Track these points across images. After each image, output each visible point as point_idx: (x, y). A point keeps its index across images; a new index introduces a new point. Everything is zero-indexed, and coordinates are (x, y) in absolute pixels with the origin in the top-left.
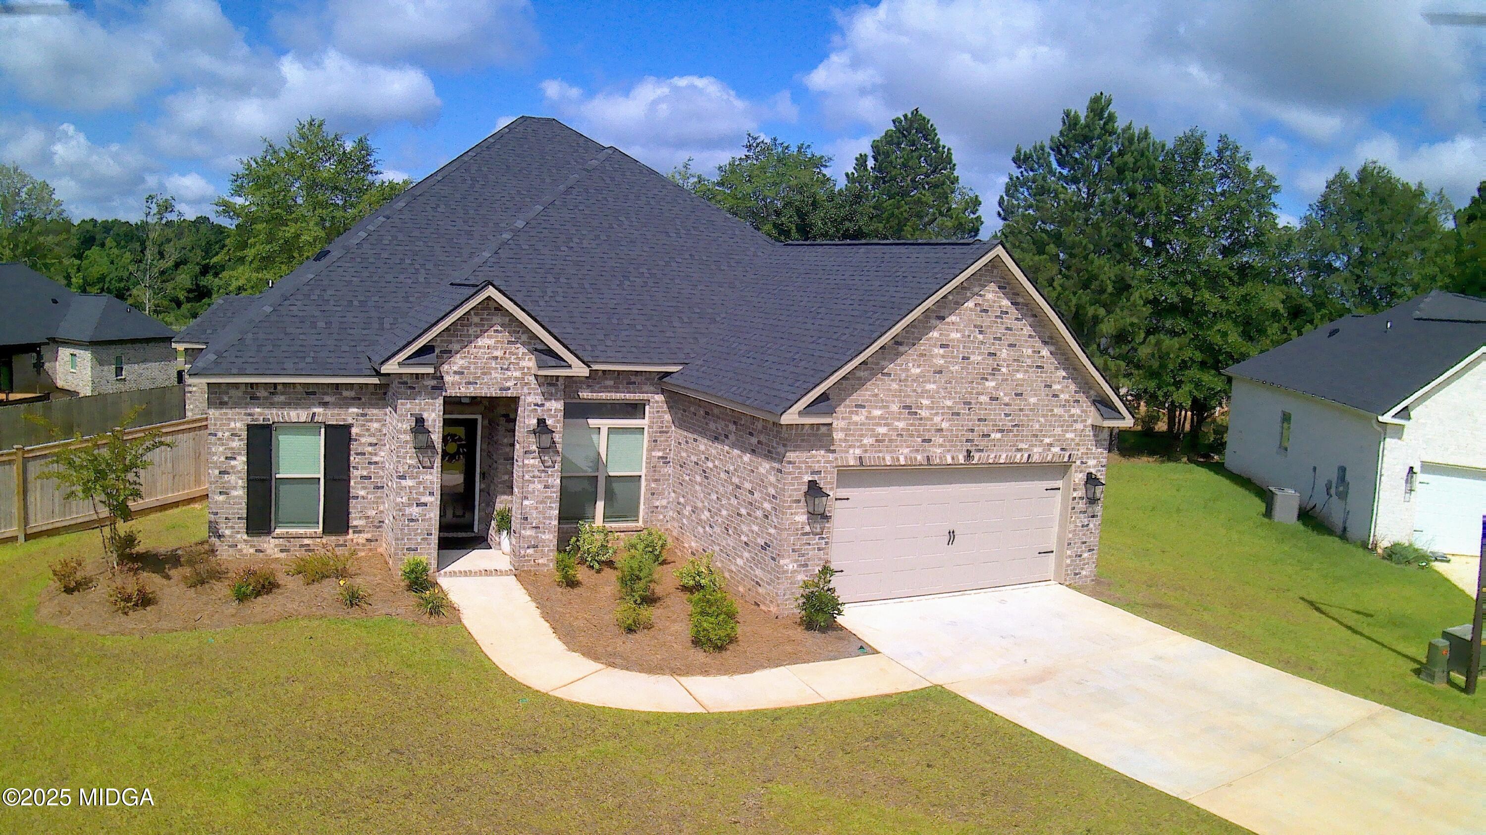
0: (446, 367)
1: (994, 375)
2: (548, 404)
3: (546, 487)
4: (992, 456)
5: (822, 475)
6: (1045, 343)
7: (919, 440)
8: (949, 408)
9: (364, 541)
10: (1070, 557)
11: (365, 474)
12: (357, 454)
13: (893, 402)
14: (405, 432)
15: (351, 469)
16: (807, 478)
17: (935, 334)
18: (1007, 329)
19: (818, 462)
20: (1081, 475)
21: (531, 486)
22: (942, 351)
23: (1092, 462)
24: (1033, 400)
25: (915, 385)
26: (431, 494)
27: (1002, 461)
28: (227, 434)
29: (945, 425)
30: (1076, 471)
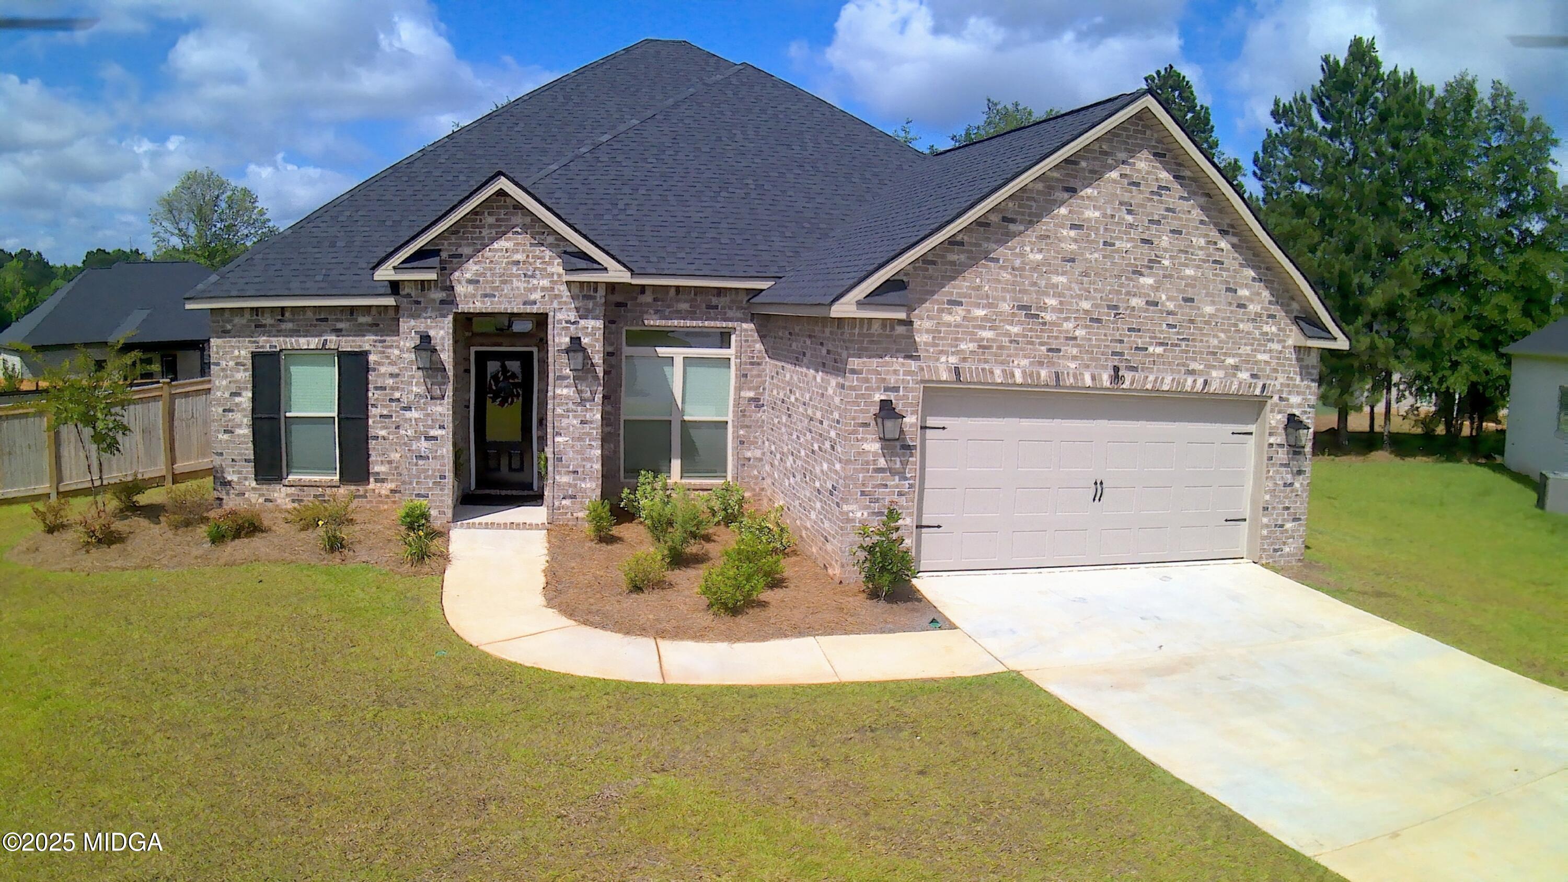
0: (457, 274)
1: (1151, 268)
2: (583, 322)
3: (582, 422)
4: (1151, 378)
5: (901, 393)
6: (1223, 232)
7: (1044, 348)
8: (1086, 312)
9: (388, 493)
10: (1267, 526)
11: (385, 412)
12: (376, 388)
13: (1004, 300)
14: (409, 351)
15: (370, 407)
16: (878, 397)
17: (1063, 211)
18: (1168, 210)
19: (896, 372)
20: (1279, 417)
21: (565, 422)
22: (1073, 233)
23: (1295, 399)
24: (1209, 309)
25: (1036, 275)
26: (442, 427)
27: (1165, 387)
28: (231, 364)
29: (1080, 333)
30: (1272, 411)
